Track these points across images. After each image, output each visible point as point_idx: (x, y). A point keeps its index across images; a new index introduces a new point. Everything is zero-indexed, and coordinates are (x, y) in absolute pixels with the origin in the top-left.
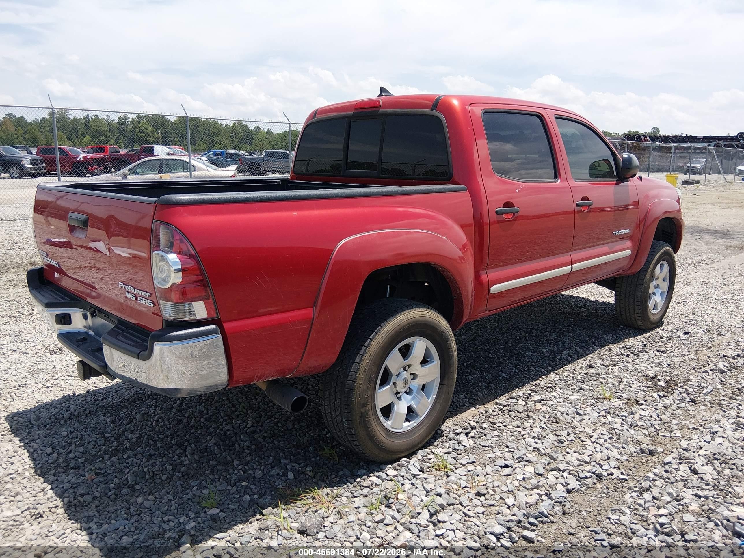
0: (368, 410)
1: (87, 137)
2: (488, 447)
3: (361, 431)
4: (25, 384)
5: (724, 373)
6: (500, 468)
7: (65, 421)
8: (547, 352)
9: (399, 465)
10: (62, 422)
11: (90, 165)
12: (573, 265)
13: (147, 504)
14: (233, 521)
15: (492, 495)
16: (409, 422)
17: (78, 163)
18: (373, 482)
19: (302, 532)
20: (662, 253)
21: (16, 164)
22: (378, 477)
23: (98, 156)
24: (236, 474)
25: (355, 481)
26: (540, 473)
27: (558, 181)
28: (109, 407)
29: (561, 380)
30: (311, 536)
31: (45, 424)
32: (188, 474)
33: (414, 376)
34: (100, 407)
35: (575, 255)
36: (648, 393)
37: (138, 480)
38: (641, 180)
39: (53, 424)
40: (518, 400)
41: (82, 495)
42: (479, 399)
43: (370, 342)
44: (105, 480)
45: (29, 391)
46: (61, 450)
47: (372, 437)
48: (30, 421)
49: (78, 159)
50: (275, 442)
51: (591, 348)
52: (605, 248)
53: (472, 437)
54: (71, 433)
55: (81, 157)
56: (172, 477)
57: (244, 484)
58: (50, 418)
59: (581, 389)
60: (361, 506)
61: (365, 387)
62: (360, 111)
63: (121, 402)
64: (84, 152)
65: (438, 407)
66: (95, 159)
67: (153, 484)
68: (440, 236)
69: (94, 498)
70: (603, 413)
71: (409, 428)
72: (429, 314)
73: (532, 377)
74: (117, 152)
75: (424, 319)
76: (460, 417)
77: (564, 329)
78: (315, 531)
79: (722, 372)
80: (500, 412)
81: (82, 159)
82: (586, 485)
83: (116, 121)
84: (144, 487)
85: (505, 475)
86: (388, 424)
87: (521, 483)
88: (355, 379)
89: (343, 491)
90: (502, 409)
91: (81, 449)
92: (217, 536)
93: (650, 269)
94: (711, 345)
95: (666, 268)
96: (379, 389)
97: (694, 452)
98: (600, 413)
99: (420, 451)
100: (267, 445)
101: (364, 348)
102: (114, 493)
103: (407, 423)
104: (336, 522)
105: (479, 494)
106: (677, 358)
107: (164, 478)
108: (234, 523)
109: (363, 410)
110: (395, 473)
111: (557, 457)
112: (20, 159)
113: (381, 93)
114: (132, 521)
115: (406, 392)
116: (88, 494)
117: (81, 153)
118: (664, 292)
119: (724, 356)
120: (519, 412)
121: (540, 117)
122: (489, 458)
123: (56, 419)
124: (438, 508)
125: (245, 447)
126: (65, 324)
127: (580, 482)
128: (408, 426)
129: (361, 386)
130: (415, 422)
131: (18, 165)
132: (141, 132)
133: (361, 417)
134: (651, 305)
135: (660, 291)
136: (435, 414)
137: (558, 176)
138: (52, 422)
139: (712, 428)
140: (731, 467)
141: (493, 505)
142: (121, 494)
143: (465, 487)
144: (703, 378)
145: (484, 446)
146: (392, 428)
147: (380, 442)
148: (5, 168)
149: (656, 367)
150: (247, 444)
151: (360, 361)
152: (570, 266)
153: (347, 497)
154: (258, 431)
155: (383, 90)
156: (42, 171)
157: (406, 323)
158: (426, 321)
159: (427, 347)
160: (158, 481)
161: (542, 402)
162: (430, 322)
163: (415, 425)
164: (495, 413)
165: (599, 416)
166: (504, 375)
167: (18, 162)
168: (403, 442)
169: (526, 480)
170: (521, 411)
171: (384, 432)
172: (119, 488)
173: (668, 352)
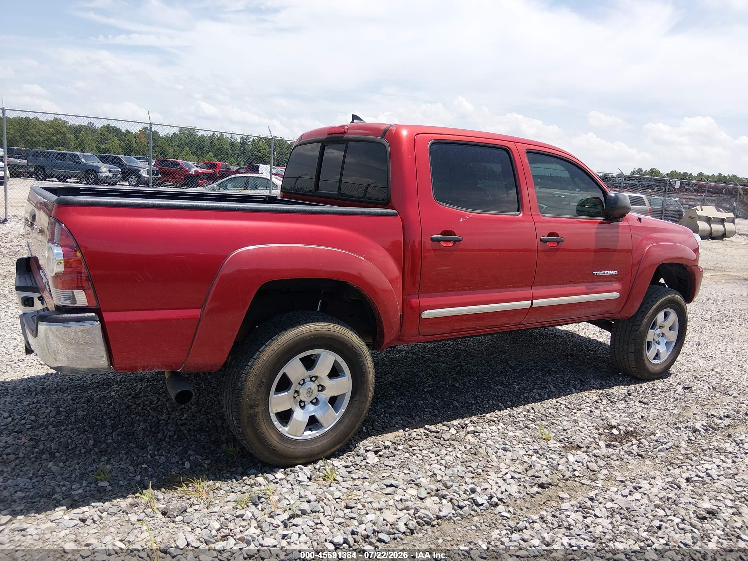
0: (257, 412)
1: (210, 153)
2: (390, 466)
3: (249, 431)
4: (23, 360)
5: (697, 432)
6: (385, 487)
7: (37, 394)
8: (519, 388)
9: (291, 471)
10: (33, 394)
11: (201, 179)
12: (534, 301)
13: (54, 469)
14: (115, 494)
15: (359, 509)
16: (312, 431)
17: (191, 176)
18: (257, 481)
19: (164, 513)
20: (666, 300)
21: (134, 173)
22: (266, 479)
23: (208, 171)
24: (143, 458)
25: (242, 479)
26: (422, 497)
27: (520, 214)
28: (79, 387)
29: (510, 416)
30: (169, 517)
31: (18, 393)
32: (106, 451)
33: (321, 388)
34: (71, 386)
35: (537, 291)
36: (597, 440)
37: (61, 449)
38: (641, 222)
39: (25, 395)
40: (450, 429)
41: (8, 454)
42: (414, 423)
43: (265, 348)
44: (33, 445)
45: (24, 365)
46: (16, 416)
47: (261, 439)
48: (7, 390)
49: (190, 173)
50: (198, 436)
51: (569, 390)
52: (582, 287)
53: (380, 456)
54: (33, 403)
55: (193, 171)
56: (90, 452)
57: (143, 466)
58: (24, 390)
59: (526, 427)
60: (232, 500)
61: (255, 390)
62: (331, 136)
63: (92, 384)
64: (197, 166)
65: (347, 421)
66: (206, 173)
67: (72, 455)
68: (356, 255)
69: (17, 458)
70: (531, 452)
71: (310, 437)
72: (338, 329)
73: (485, 409)
74: (228, 169)
75: (330, 333)
76: (382, 437)
77: (554, 369)
78: (175, 514)
79: (695, 430)
80: (424, 437)
81: (193, 173)
82: (461, 515)
83: (239, 140)
84: (64, 456)
85: (386, 494)
86: (284, 430)
87: (396, 503)
88: (245, 381)
89: (225, 486)
90: (428, 435)
91: (33, 418)
92: (92, 504)
93: (647, 315)
94: (706, 403)
95: (673, 317)
96: (275, 394)
97: (600, 503)
98: (527, 452)
99: (320, 461)
100: (189, 438)
101: (258, 353)
102: (36, 457)
103: (309, 432)
104: (200, 511)
105: (347, 507)
106: (657, 411)
107: (83, 450)
108: (114, 496)
109: (251, 412)
110: (283, 476)
111: (452, 486)
112: (140, 169)
113: (353, 120)
114: (35, 480)
115: (312, 402)
116: (14, 454)
117: (194, 168)
118: (671, 342)
119: (712, 415)
120: (444, 440)
121: (507, 150)
122: (383, 477)
123: (29, 391)
124: (299, 513)
125: (168, 436)
126: (28, 305)
127: (456, 511)
128: (310, 435)
129: (250, 388)
130: (318, 433)
131: (136, 174)
132: (259, 151)
133: (248, 418)
134: (650, 354)
135: (666, 341)
136: (341, 428)
137: (521, 209)
138: (25, 393)
139: (639, 483)
140: (630, 523)
141: (353, 518)
142: (41, 458)
143: (339, 498)
144: (669, 434)
145: (387, 466)
146: (289, 434)
147: (271, 445)
148: (124, 176)
149: (626, 416)
150: (171, 434)
151: (252, 365)
152: (530, 302)
153: (225, 491)
154: (189, 424)
155: (355, 117)
156: (159, 181)
157: (308, 334)
158: (332, 335)
159: (335, 360)
160: (77, 452)
161: (476, 433)
162: (338, 337)
163: (318, 435)
164: (419, 437)
165: (525, 455)
166: (457, 404)
167: (135, 171)
168: (300, 449)
169: (403, 501)
170: (446, 439)
171: (277, 436)
172: (42, 452)
173: (651, 404)
